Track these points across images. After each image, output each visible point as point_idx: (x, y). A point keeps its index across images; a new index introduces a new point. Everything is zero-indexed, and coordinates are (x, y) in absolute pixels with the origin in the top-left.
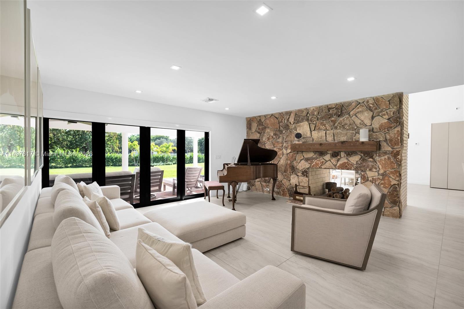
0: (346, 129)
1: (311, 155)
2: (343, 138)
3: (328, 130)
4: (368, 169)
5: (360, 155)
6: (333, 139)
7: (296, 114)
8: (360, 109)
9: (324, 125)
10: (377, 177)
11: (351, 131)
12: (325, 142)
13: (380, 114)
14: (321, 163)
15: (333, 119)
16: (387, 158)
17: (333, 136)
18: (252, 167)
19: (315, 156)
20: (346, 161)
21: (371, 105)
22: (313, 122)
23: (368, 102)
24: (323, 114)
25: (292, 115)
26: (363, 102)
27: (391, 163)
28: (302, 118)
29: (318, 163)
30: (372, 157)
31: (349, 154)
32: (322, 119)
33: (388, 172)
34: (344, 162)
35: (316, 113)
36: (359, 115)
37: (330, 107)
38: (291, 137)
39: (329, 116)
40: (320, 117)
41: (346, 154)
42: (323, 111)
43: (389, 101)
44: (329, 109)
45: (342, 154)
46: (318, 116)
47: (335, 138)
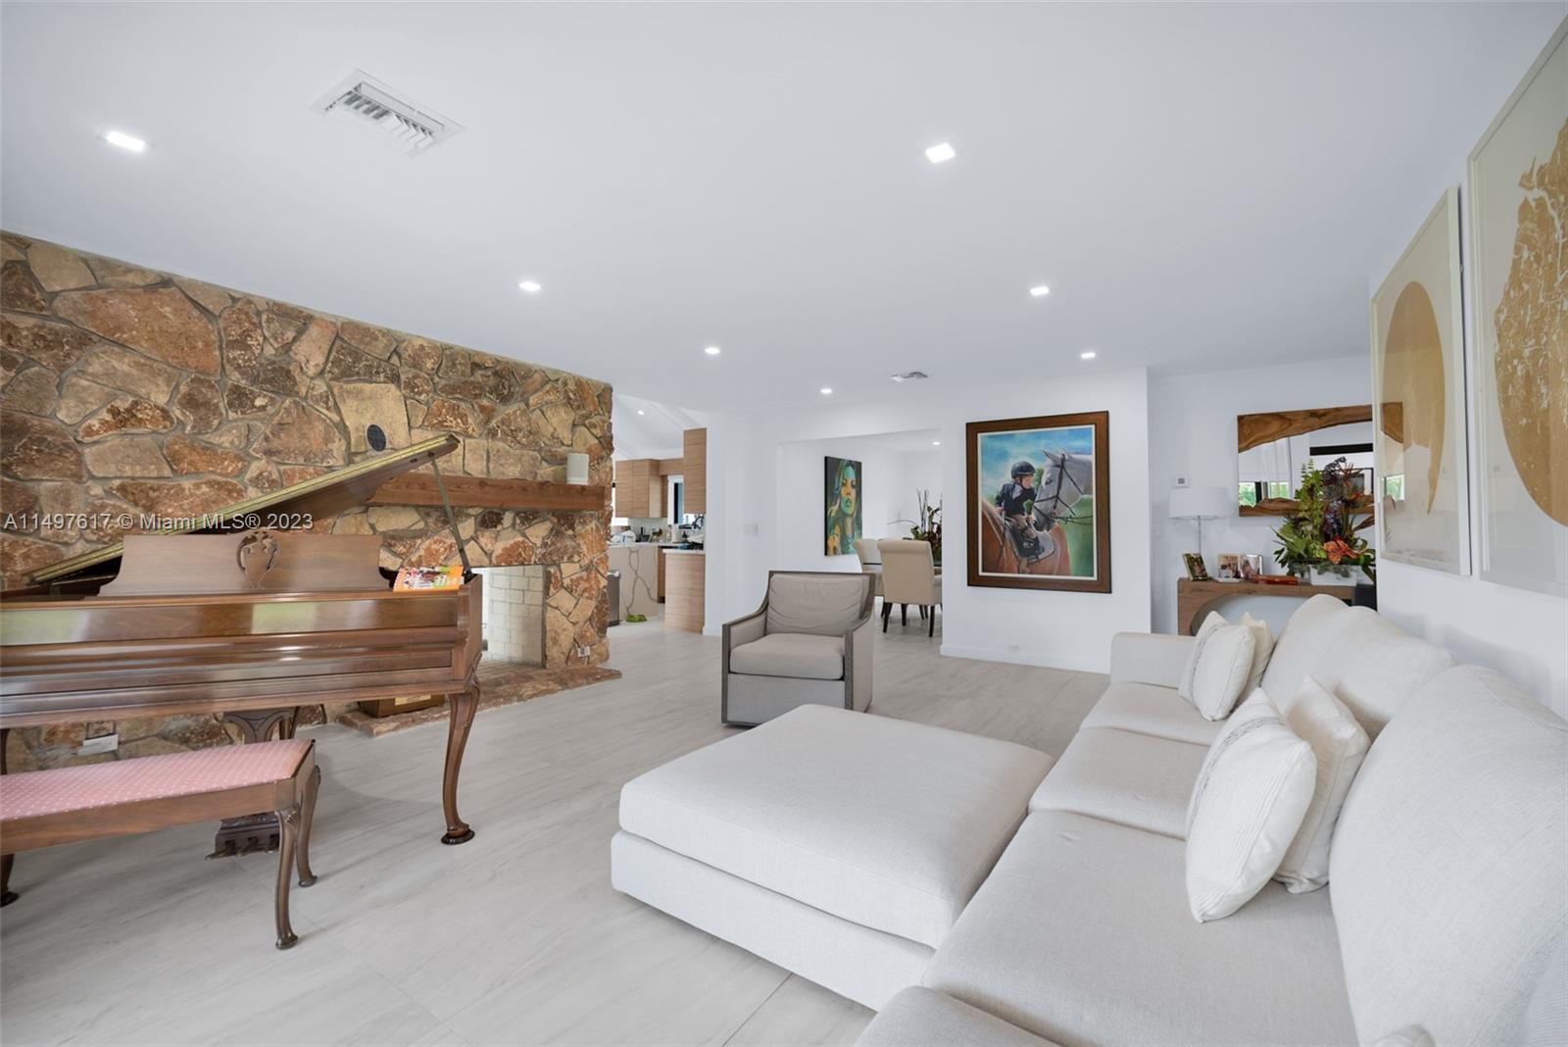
0: (519, 443)
1: (404, 520)
2: (512, 468)
3: (471, 437)
4: (565, 558)
5: (551, 522)
6: (485, 470)
7: (337, 336)
8: (551, 397)
9: (463, 417)
10: (578, 575)
11: (531, 453)
12: (461, 474)
13: (586, 422)
14: (446, 549)
15: (485, 402)
16: (594, 528)
17: (485, 458)
19: (421, 525)
20: (521, 539)
21: (571, 395)
22: (420, 393)
23: (565, 384)
24: (454, 378)
25: (314, 331)
26: (557, 380)
27: (600, 539)
28: (371, 366)
29: (437, 551)
30: (572, 527)
31: (528, 517)
32: (451, 394)
33: (595, 560)
34: (515, 543)
35: (429, 365)
36: (549, 413)
37: (477, 359)
38: (303, 436)
39: (477, 392)
40: (443, 382)
41: (520, 517)
42: (454, 364)
43: (598, 396)
44: (475, 366)
45: (508, 518)
46: (436, 379)
47: (491, 466)
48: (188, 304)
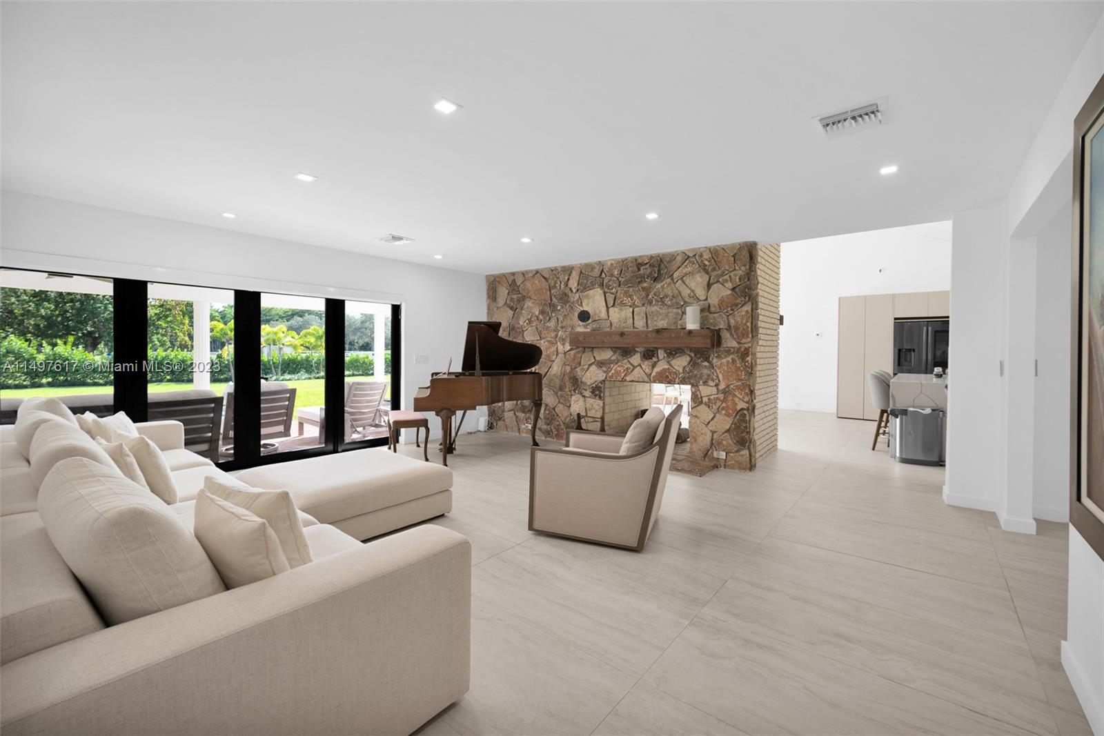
0: (666, 305)
1: (607, 355)
2: (662, 322)
3: (638, 307)
4: (701, 382)
5: (690, 356)
6: (645, 325)
7: (581, 272)
8: (689, 269)
9: (630, 296)
10: (715, 396)
11: (675, 310)
12: (632, 329)
13: (720, 280)
14: (624, 370)
15: (645, 285)
16: (731, 361)
17: (645, 317)
18: (484, 378)
19: (614, 358)
20: (667, 367)
21: (707, 263)
22: (612, 289)
23: (701, 256)
24: (629, 275)
25: (574, 273)
26: (695, 255)
27: (736, 371)
28: (593, 281)
29: (620, 371)
30: (707, 359)
31: (673, 353)
32: (626, 285)
33: (732, 386)
34: (663, 369)
35: (616, 273)
36: (688, 280)
37: (639, 261)
38: (571, 320)
39: (639, 280)
40: (623, 280)
41: (666, 353)
42: (628, 268)
43: (734, 256)
44: (639, 266)
45: (661, 354)
46: (620, 279)
47: (649, 322)
48: (542, 278)
